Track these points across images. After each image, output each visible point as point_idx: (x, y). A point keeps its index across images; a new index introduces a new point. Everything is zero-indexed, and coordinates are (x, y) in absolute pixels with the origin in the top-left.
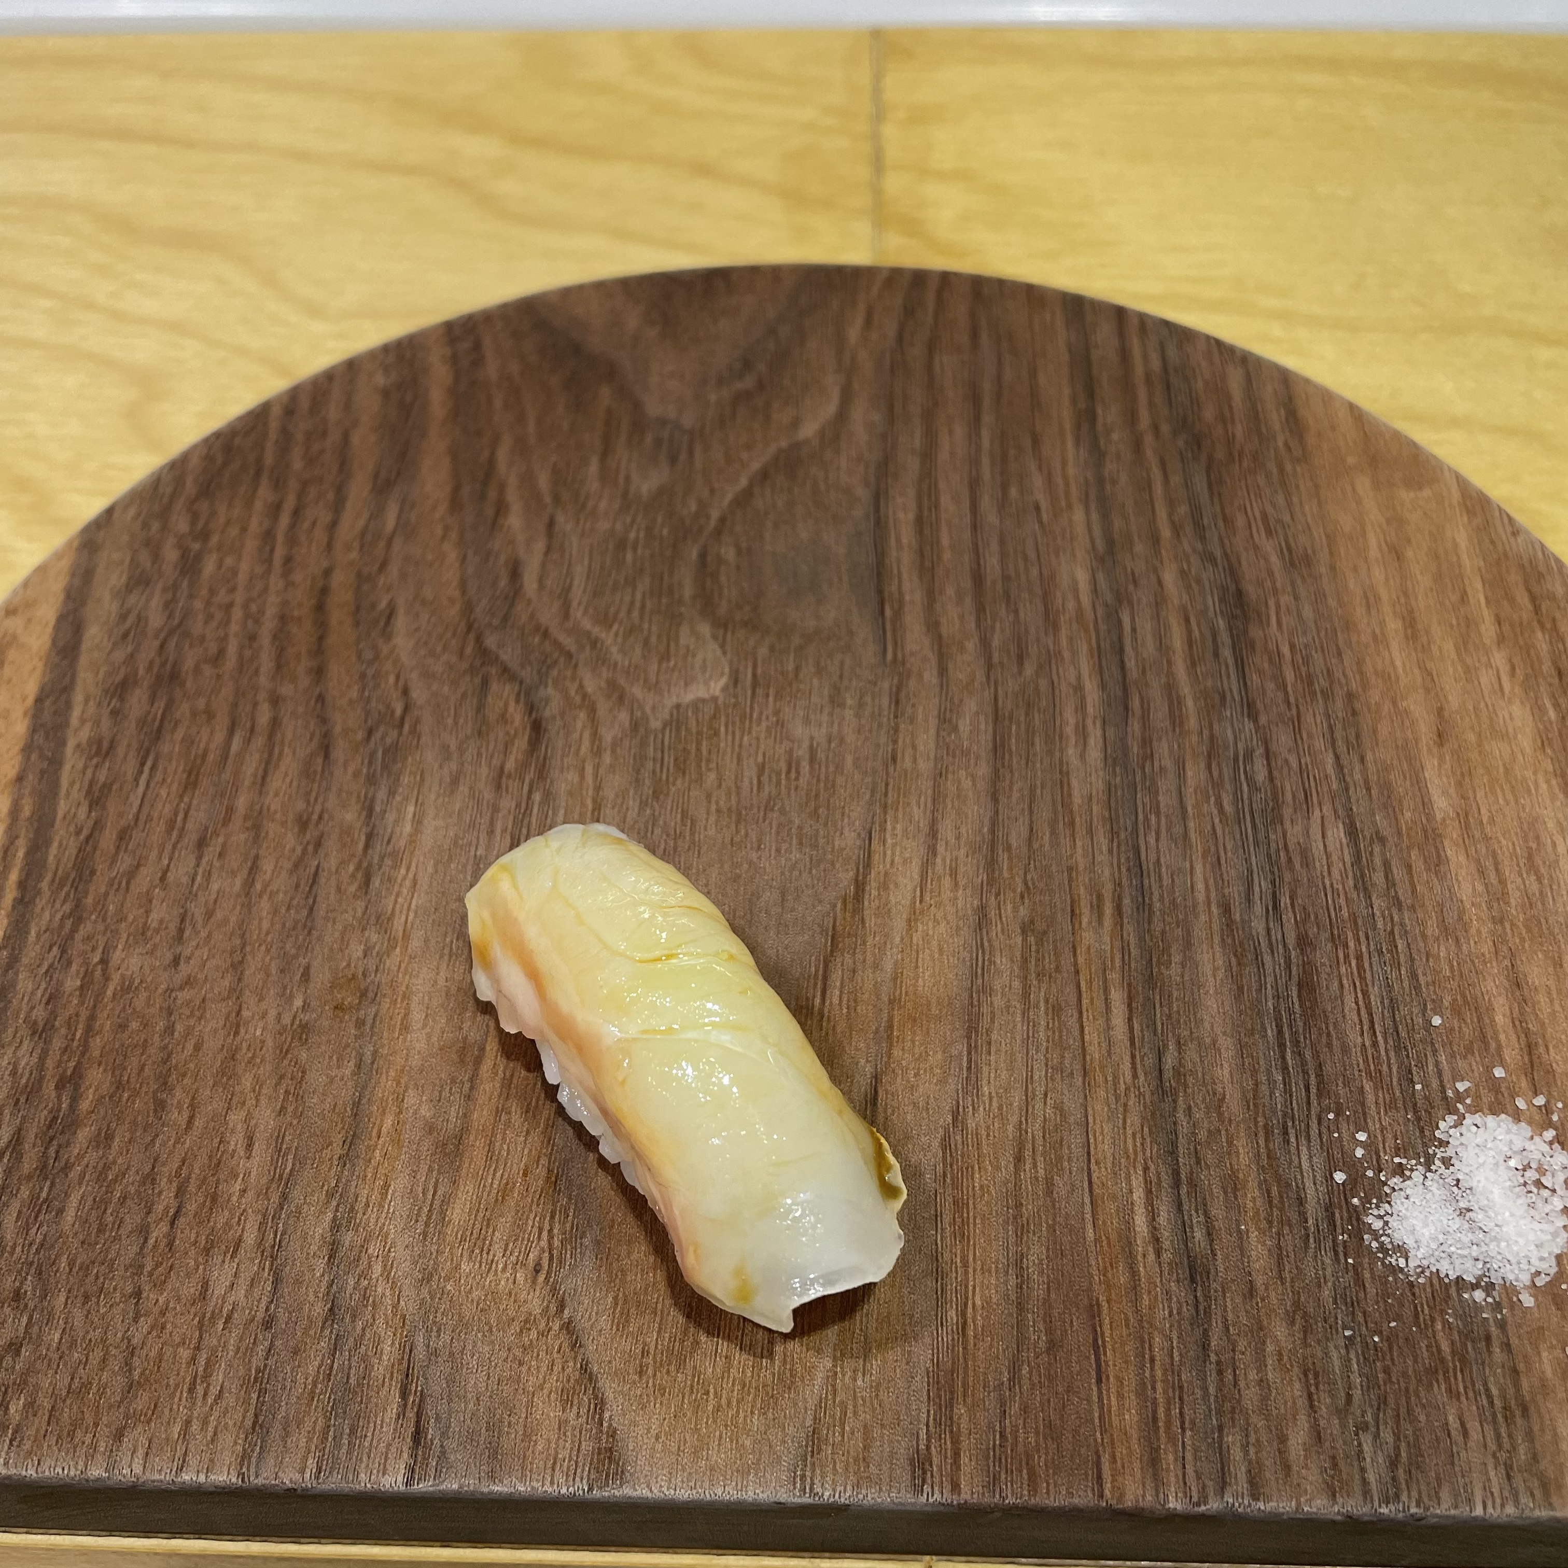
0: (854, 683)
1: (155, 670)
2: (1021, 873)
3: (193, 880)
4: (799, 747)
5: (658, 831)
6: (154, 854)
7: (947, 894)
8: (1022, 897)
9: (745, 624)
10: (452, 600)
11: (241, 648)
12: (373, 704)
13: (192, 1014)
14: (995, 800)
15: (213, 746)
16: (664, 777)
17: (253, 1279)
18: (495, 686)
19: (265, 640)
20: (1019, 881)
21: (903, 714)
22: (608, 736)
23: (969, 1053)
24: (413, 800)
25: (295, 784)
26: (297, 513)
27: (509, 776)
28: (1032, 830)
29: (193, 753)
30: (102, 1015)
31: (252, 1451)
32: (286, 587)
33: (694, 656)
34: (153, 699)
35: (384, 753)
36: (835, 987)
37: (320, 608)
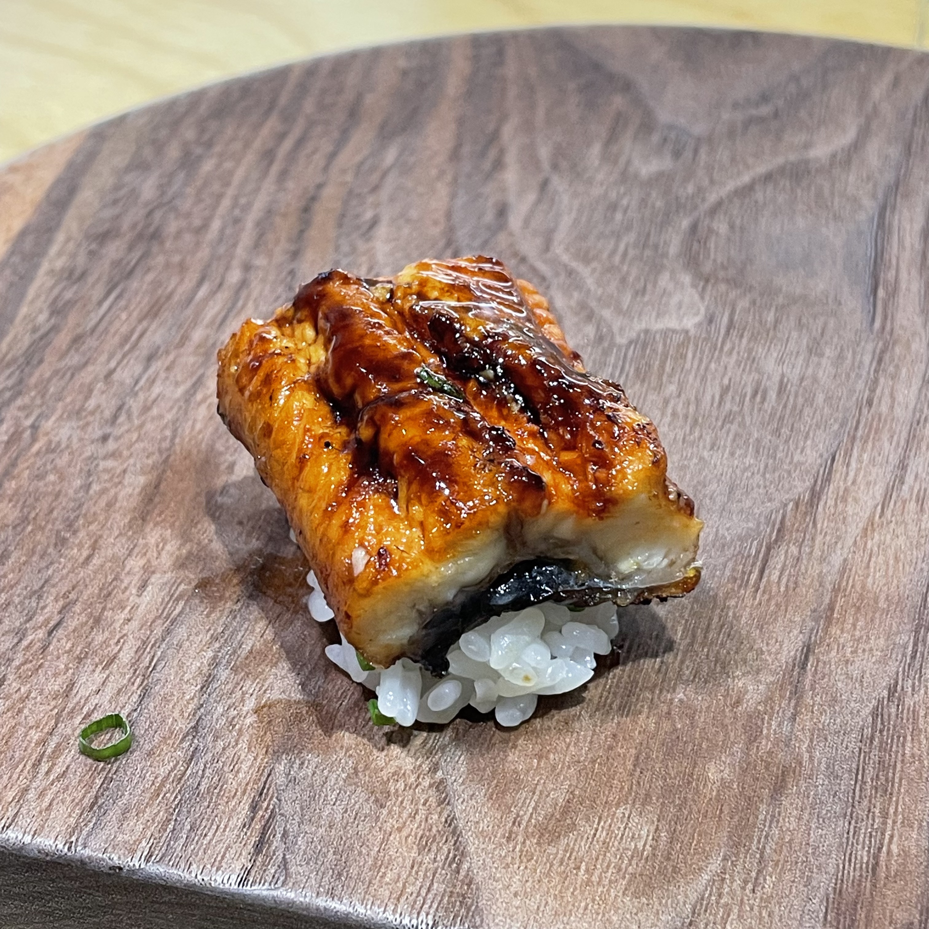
0: (836, 340)
1: (138, 229)
3: (137, 383)
4: (769, 378)
6: (103, 358)
7: (910, 516)
10: (435, 223)
11: (225, 226)
13: (111, 479)
15: (179, 291)
17: (120, 690)
19: (249, 224)
21: (884, 371)
29: (160, 292)
31: (86, 825)
32: (278, 191)
33: (670, 296)
36: (775, 568)
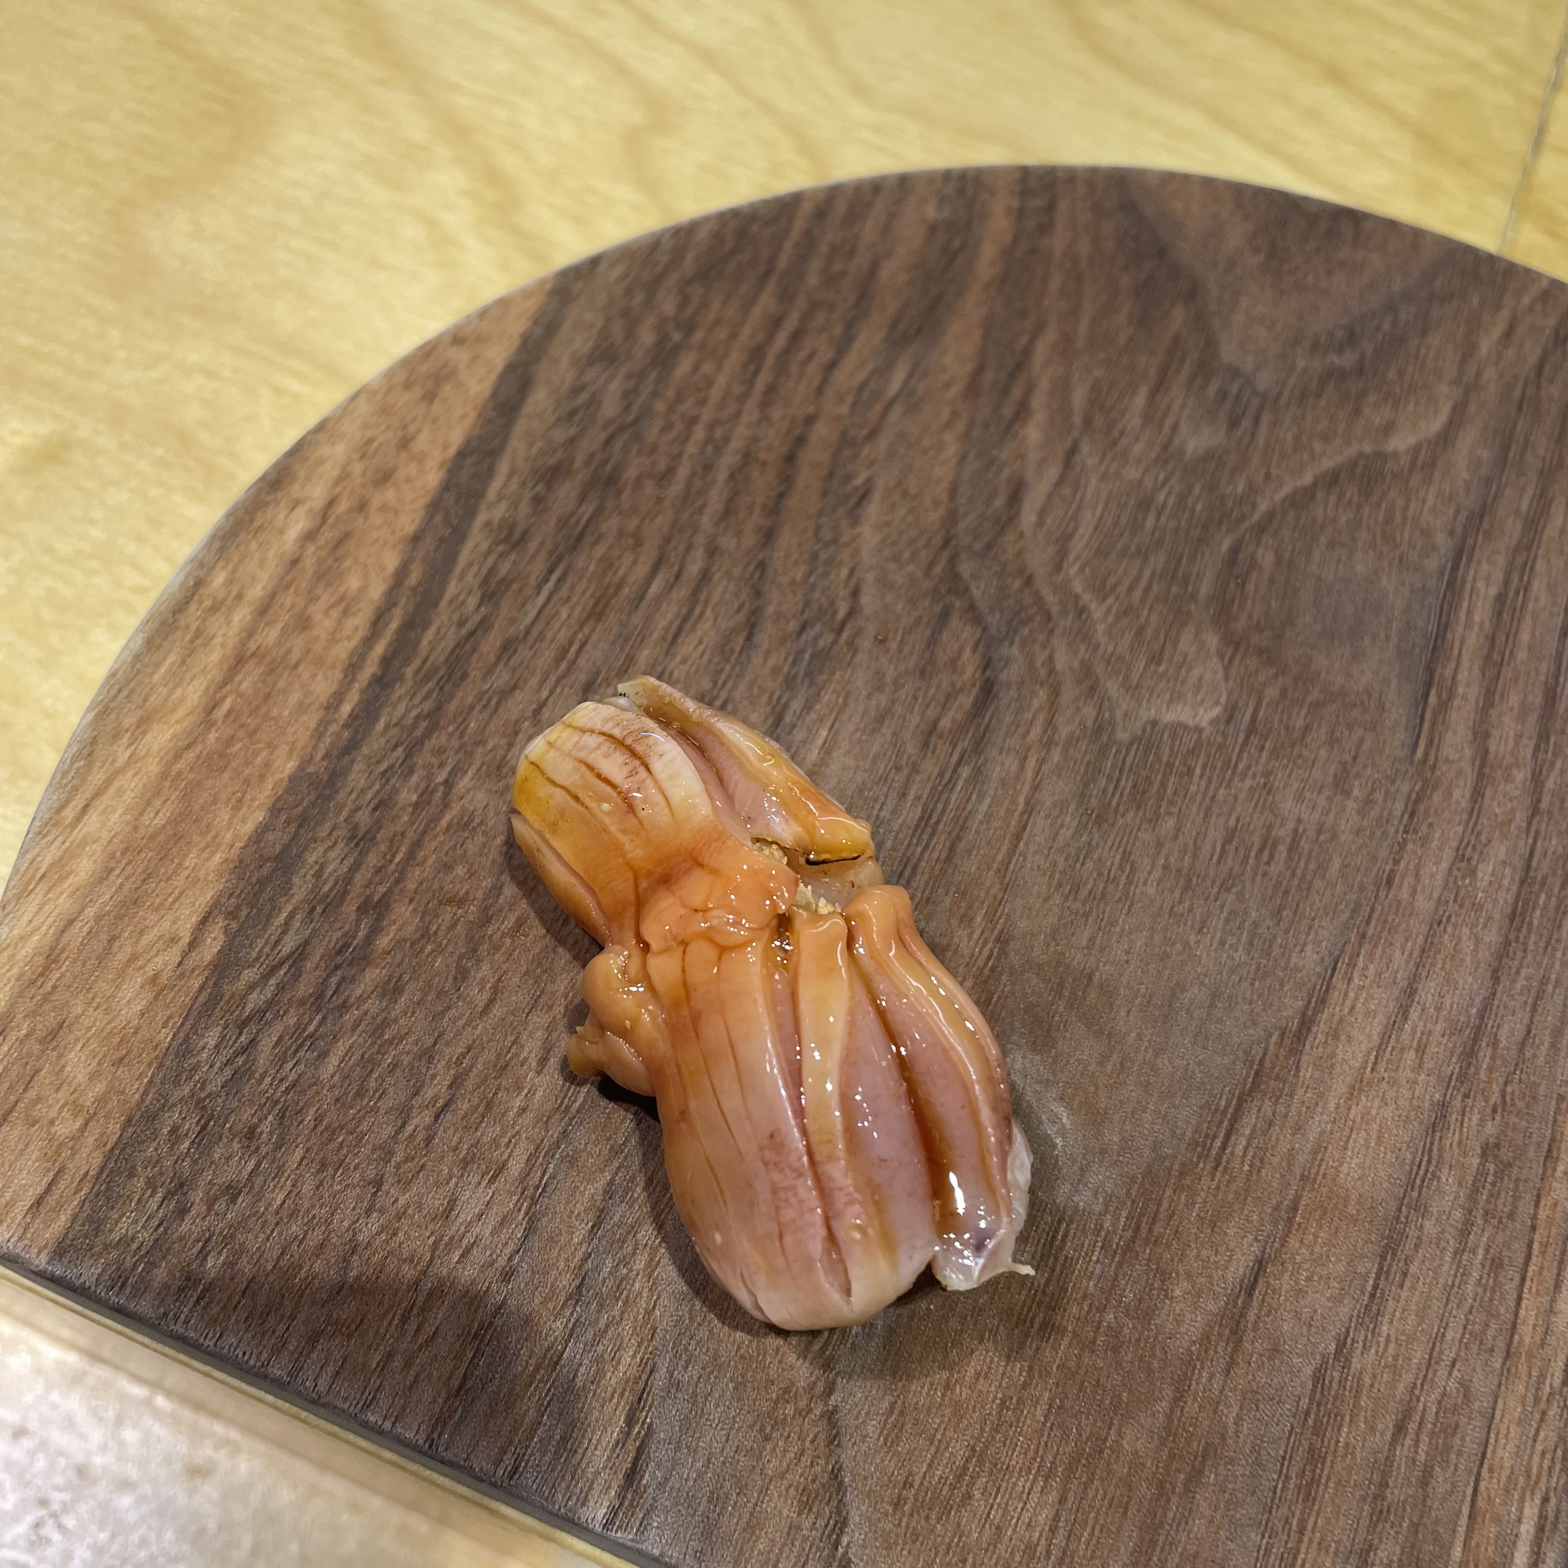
0: (1369, 771)
1: (593, 466)
2: (1501, 1080)
4: (1282, 825)
5: (1090, 865)
7: (1405, 1074)
8: (1494, 1111)
9: (1261, 652)
10: (936, 503)
11: (693, 474)
12: (816, 595)
14: (1496, 979)
15: (631, 579)
16: (1114, 804)
17: (505, 1217)
18: (955, 622)
19: (721, 475)
20: (1496, 1089)
21: (1415, 831)
22: (1064, 730)
23: (1378, 1277)
24: (829, 724)
25: (707, 656)
26: (796, 337)
27: (941, 736)
28: (1529, 1032)
29: (607, 580)
30: (430, 845)
31: (450, 1417)
32: (759, 422)
33: (1189, 670)
34: (582, 498)
35: (814, 656)
36: (1243, 1135)
37: (790, 459)
